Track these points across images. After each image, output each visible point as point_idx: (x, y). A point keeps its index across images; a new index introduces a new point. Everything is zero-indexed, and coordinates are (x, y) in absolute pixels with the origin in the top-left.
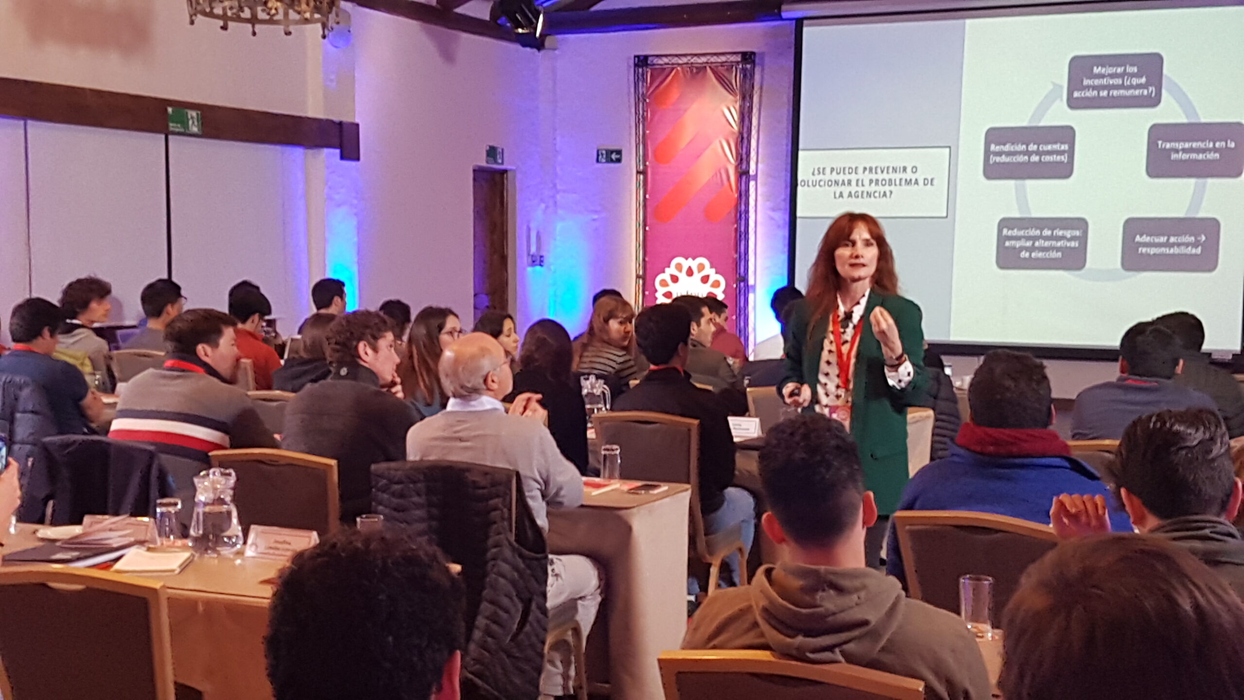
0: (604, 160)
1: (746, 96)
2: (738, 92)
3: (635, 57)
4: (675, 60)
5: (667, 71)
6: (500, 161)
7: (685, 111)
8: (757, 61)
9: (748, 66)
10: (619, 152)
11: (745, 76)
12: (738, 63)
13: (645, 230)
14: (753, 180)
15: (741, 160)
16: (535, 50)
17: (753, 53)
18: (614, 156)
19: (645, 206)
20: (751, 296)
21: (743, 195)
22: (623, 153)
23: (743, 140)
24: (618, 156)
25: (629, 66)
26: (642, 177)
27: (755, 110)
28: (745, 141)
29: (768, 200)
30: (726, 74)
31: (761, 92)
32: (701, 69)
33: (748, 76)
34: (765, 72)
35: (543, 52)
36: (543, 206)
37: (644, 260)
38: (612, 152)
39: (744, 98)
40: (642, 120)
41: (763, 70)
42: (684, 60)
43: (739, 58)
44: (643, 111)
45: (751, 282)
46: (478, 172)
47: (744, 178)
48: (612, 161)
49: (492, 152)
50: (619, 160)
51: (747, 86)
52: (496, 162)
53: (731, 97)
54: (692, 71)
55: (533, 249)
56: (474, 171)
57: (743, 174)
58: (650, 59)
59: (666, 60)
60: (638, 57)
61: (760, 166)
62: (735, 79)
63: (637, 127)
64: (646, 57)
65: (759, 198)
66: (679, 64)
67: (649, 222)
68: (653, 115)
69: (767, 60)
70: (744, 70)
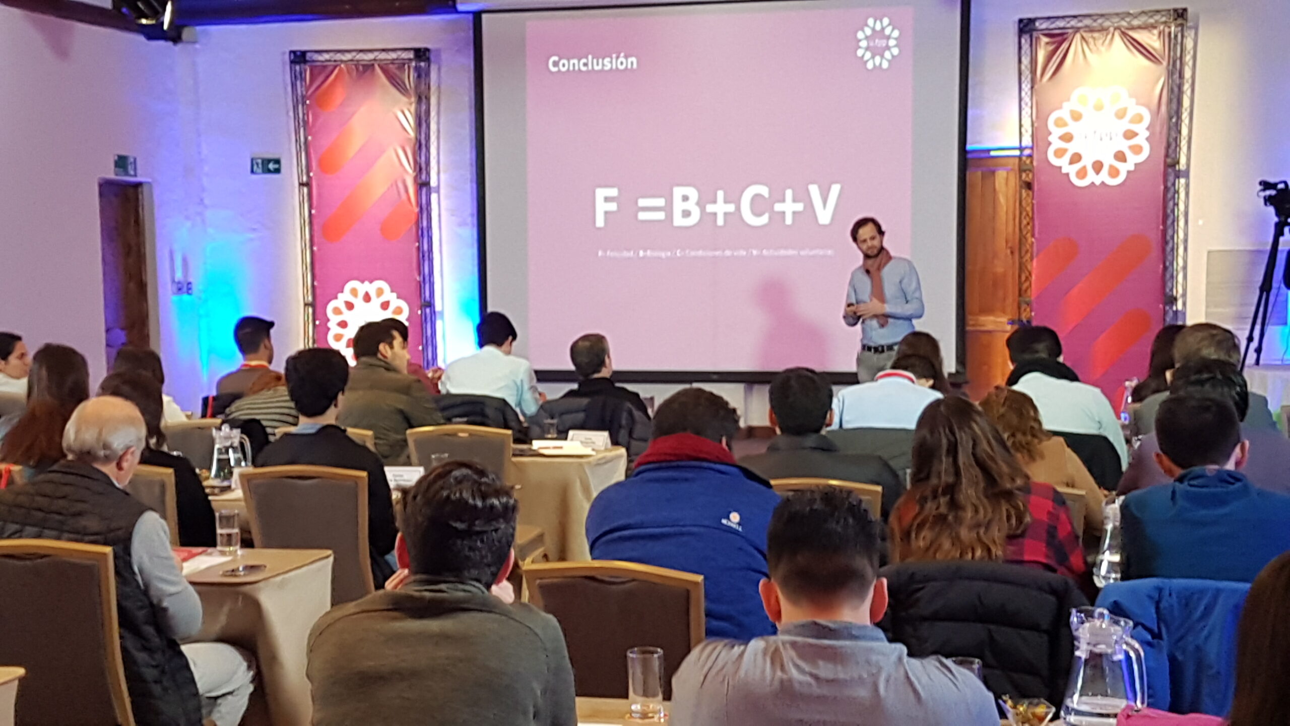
0: (260, 170)
1: (422, 98)
2: (412, 92)
3: (291, 52)
4: (339, 56)
5: (330, 68)
6: (132, 173)
7: (353, 114)
8: (432, 58)
9: (422, 64)
10: (277, 161)
11: (419, 76)
12: (410, 60)
13: (312, 252)
14: (435, 192)
15: (421, 169)
16: (170, 44)
17: (427, 50)
18: (271, 166)
19: (311, 223)
20: (439, 324)
21: (424, 209)
22: (283, 162)
23: (421, 146)
24: (276, 166)
25: (284, 63)
26: (305, 190)
27: (433, 114)
28: (424, 149)
29: (453, 215)
30: (397, 72)
31: (439, 92)
32: (368, 67)
33: (422, 75)
34: (443, 70)
35: (179, 47)
36: (188, 224)
37: (313, 286)
38: (269, 161)
39: (419, 100)
40: (304, 125)
41: (439, 69)
42: (348, 56)
43: (411, 55)
44: (304, 114)
45: (438, 307)
46: (106, 187)
47: (424, 190)
48: (269, 171)
49: (122, 162)
50: (277, 171)
51: (423, 87)
52: (127, 174)
53: (404, 99)
54: (357, 69)
55: (179, 275)
56: (101, 186)
57: (423, 185)
58: (308, 55)
59: (326, 56)
60: (294, 52)
61: (442, 176)
62: (409, 78)
63: (297, 133)
64: (304, 53)
65: (443, 213)
66: (342, 61)
67: (316, 240)
68: (315, 119)
69: (444, 56)
70: (417, 69)
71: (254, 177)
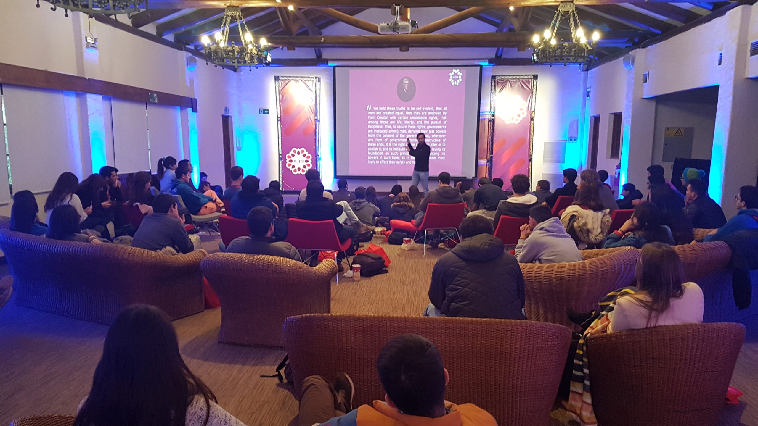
4: (289, 78)
5: (287, 82)
6: (229, 112)
10: (268, 110)
13: (281, 139)
14: (319, 121)
15: (315, 114)
19: (281, 130)
21: (317, 127)
31: (320, 91)
35: (236, 73)
38: (265, 110)
41: (320, 83)
42: (292, 78)
44: (279, 96)
45: (320, 156)
48: (265, 113)
49: (226, 110)
50: (268, 113)
55: (238, 145)
57: (316, 119)
58: (280, 77)
59: (285, 78)
60: (275, 76)
67: (283, 135)
68: (282, 98)
69: (322, 80)
71: (260, 115)
